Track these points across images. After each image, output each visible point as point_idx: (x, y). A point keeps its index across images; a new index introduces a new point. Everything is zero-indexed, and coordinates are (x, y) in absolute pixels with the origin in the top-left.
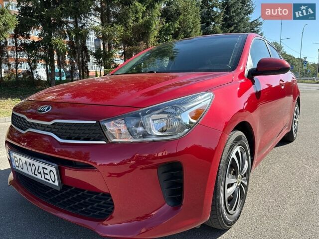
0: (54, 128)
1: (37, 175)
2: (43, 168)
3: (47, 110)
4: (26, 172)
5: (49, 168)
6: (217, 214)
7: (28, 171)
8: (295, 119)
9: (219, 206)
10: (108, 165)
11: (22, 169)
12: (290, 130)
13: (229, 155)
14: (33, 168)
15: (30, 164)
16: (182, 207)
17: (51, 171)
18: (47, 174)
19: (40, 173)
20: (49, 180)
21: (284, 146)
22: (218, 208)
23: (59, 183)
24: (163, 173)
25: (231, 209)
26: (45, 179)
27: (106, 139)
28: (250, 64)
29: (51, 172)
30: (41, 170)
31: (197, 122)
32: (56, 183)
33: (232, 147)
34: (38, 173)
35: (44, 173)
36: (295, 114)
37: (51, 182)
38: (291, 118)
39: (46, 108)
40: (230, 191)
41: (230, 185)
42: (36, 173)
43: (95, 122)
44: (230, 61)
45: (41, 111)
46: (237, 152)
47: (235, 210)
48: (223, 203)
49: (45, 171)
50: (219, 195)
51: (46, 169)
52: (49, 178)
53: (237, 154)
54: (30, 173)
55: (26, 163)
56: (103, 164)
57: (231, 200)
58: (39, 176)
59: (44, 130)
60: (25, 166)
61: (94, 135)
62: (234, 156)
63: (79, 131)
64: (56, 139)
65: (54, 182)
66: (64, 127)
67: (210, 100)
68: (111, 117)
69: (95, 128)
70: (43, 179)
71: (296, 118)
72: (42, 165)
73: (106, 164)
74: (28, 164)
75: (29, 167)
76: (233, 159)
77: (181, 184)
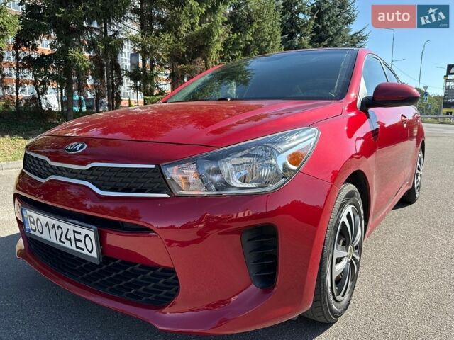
0: (91, 175)
1: (64, 242)
2: (75, 232)
3: (80, 149)
4: (48, 238)
5: (84, 232)
6: (321, 301)
7: (50, 236)
8: (418, 171)
9: (325, 289)
10: (167, 228)
11: (41, 233)
12: (411, 187)
13: (339, 217)
14: (59, 232)
15: (54, 227)
16: (275, 289)
17: (87, 236)
18: (80, 241)
19: (70, 240)
20: (83, 249)
21: (403, 209)
22: (322, 292)
23: (98, 254)
24: (249, 240)
25: (339, 295)
26: (77, 247)
27: (170, 191)
28: (363, 91)
29: (87, 238)
30: (71, 235)
31: (298, 169)
32: (94, 254)
33: (342, 206)
34: (67, 239)
35: (76, 240)
36: (418, 164)
37: (86, 252)
38: (413, 170)
39: (79, 146)
40: (339, 268)
41: (339, 260)
42: (63, 239)
43: (153, 166)
44: (336, 87)
45: (69, 150)
46: (349, 213)
47: (343, 296)
48: (329, 285)
49: (78, 236)
50: (325, 273)
51: (80, 233)
52: (83, 246)
53: (348, 216)
54: (53, 240)
55: (47, 224)
56: (159, 227)
57: (339, 281)
58: (67, 244)
59: (76, 178)
60: (46, 229)
61: (152, 185)
62: (344, 219)
63: (130, 180)
64: (93, 191)
65: (91, 252)
66: (107, 173)
67: (315, 138)
68: (176, 160)
69: (153, 174)
70: (74, 248)
71: (419, 169)
72: (72, 228)
73: (165, 226)
74: (51, 227)
75: (52, 232)
76: (343, 223)
77: (275, 257)
